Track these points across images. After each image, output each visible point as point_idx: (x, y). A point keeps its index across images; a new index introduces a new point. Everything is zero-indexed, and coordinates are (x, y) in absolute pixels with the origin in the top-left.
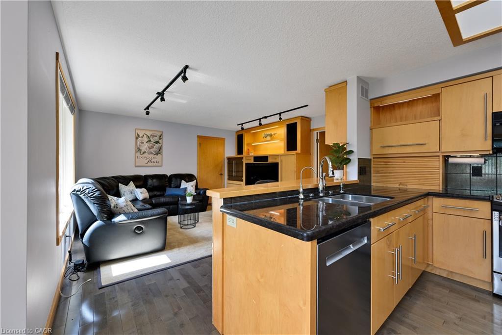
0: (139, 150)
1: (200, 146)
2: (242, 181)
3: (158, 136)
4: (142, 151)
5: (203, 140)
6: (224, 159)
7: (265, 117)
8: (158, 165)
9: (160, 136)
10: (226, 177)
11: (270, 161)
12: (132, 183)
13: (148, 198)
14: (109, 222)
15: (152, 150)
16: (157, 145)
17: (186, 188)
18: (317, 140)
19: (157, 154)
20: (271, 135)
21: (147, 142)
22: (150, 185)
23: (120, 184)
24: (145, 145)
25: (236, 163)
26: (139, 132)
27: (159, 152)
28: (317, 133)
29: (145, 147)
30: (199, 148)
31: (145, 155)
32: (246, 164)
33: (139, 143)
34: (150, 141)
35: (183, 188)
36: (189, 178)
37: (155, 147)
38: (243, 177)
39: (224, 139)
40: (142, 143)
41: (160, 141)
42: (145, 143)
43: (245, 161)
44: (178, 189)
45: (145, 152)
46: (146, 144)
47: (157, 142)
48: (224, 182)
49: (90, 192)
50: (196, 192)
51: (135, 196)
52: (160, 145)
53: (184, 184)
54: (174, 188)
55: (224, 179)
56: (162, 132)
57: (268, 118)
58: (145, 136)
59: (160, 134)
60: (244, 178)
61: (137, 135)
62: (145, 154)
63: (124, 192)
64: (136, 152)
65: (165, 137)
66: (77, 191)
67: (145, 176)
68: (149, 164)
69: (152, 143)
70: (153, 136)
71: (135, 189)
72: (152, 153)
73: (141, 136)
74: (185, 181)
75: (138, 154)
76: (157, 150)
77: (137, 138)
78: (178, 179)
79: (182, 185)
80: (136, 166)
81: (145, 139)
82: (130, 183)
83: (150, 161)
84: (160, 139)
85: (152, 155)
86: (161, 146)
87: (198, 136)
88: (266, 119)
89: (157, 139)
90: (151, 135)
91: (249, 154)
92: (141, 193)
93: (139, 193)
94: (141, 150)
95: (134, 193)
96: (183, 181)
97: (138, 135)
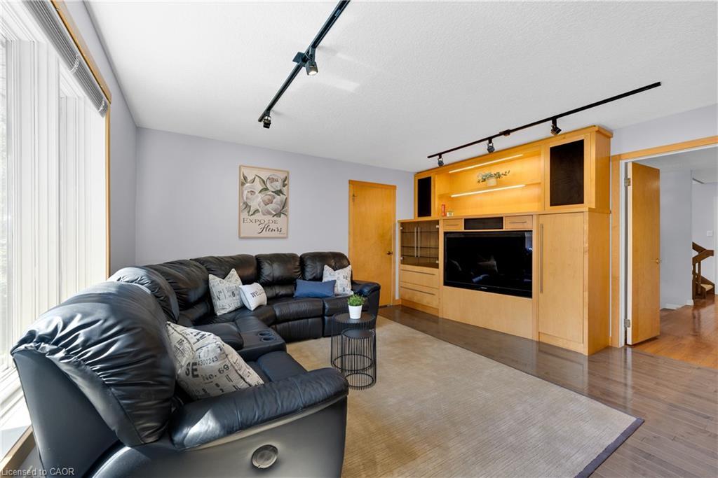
0: (247, 206)
1: (353, 200)
2: (437, 266)
3: (280, 181)
4: (253, 209)
5: (358, 188)
6: (395, 225)
7: (507, 133)
8: (281, 236)
9: (285, 181)
10: (398, 257)
11: (507, 227)
12: (233, 272)
13: (266, 303)
14: (165, 444)
15: (270, 207)
16: (278, 198)
17: (335, 281)
18: (627, 179)
19: (278, 215)
20: (498, 176)
21: (260, 192)
22: (268, 276)
23: (211, 276)
24: (257, 197)
25: (421, 232)
26: (246, 172)
27: (281, 211)
28: (626, 164)
29: (257, 201)
30: (352, 203)
31: (258, 216)
32: (446, 233)
33: (245, 192)
34: (266, 189)
35: (329, 282)
36: (338, 260)
37: (274, 201)
38: (438, 258)
39: (394, 187)
40: (252, 193)
41: (284, 189)
42: (257, 193)
43: (442, 229)
44: (318, 282)
45: (257, 211)
46: (259, 195)
47: (279, 192)
48: (395, 268)
49: (95, 338)
50: (352, 290)
51: (242, 301)
52: (285, 197)
53: (329, 274)
54: (310, 280)
55: (395, 262)
56: (288, 173)
57: (511, 134)
58: (257, 179)
59: (283, 176)
60: (441, 262)
61: (242, 178)
62: (257, 214)
63: (220, 292)
64: (241, 211)
65: (292, 182)
66: (43, 339)
67: (256, 256)
68: (265, 234)
69: (270, 193)
70: (273, 180)
71: (242, 286)
72: (269, 213)
73: (249, 179)
74: (330, 266)
75: (245, 215)
76: (280, 208)
77: (243, 184)
78: (318, 263)
79: (324, 275)
80: (241, 238)
81: (258, 186)
82: (231, 272)
83: (267, 228)
84: (284, 186)
85: (270, 217)
86: (286, 199)
87: (351, 182)
88: (508, 137)
89: (278, 185)
90: (268, 178)
91: (445, 215)
92: (253, 295)
93: (249, 296)
94: (250, 207)
95: (239, 294)
96: (326, 267)
97: (245, 178)
